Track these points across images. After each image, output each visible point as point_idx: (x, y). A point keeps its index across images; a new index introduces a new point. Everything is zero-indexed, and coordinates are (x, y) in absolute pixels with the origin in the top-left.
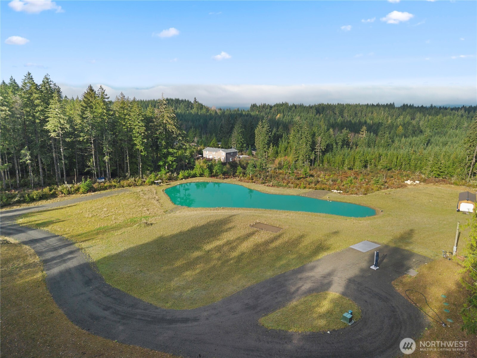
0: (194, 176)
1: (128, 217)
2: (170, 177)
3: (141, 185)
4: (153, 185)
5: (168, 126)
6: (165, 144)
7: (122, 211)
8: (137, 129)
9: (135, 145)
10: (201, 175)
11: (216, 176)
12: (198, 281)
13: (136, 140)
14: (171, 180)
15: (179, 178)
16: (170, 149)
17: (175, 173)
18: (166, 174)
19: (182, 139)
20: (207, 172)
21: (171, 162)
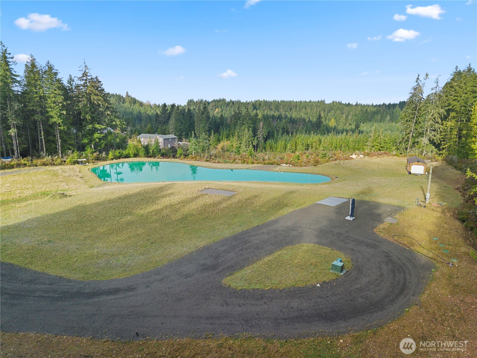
0: (127, 156)
1: (38, 191)
2: (98, 157)
3: (60, 164)
4: (76, 165)
5: (93, 97)
6: (90, 118)
7: (32, 186)
8: (53, 98)
9: (52, 117)
10: (136, 155)
11: (154, 156)
12: (133, 246)
13: (51, 111)
14: (99, 160)
15: (108, 158)
16: (96, 125)
17: (104, 153)
18: (92, 153)
19: (110, 114)
20: (142, 153)
21: (98, 140)
